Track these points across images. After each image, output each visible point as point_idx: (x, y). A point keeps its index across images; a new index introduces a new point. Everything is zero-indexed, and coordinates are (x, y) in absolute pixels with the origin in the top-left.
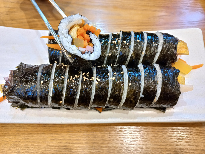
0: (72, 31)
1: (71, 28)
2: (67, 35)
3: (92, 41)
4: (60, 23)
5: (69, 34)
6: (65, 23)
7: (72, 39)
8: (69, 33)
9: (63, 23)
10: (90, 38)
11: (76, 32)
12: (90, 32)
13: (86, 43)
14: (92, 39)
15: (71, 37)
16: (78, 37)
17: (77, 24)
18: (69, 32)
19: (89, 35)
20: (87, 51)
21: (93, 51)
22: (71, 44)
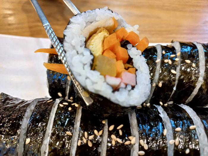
0: (93, 41)
1: (91, 35)
2: (82, 50)
3: (133, 61)
4: (68, 24)
5: (85, 47)
6: (78, 24)
7: (92, 57)
8: (86, 44)
9: (76, 24)
10: (129, 56)
11: (101, 44)
12: (128, 42)
13: (120, 65)
14: (132, 57)
15: (91, 54)
16: (105, 54)
17: (104, 27)
18: (86, 42)
19: (127, 49)
20: (123, 85)
21: (136, 84)
22: (90, 68)
